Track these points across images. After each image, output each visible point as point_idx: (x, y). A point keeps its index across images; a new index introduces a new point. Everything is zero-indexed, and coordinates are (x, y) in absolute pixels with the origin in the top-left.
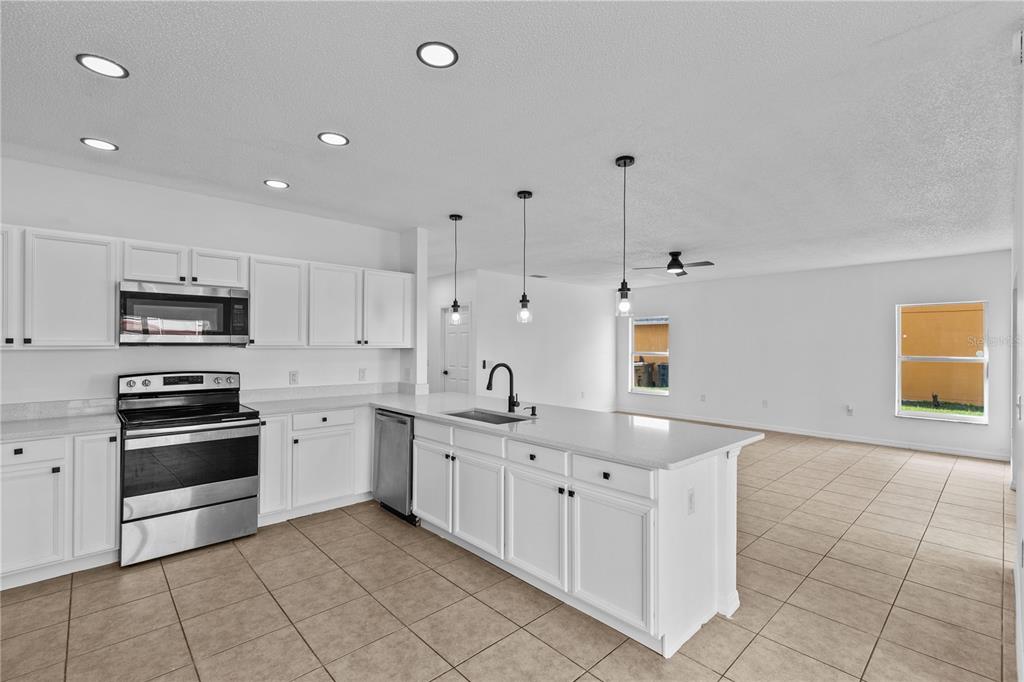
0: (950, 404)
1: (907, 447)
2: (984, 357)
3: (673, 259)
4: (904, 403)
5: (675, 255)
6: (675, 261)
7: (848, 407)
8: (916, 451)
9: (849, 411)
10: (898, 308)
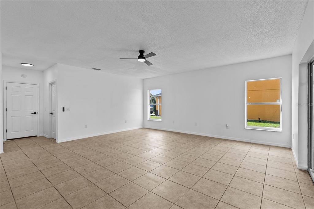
0: (264, 121)
1: (249, 142)
2: (280, 102)
3: (140, 54)
4: (248, 121)
5: (142, 52)
6: (141, 55)
7: (227, 125)
8: (253, 144)
9: (227, 127)
10: (246, 82)
